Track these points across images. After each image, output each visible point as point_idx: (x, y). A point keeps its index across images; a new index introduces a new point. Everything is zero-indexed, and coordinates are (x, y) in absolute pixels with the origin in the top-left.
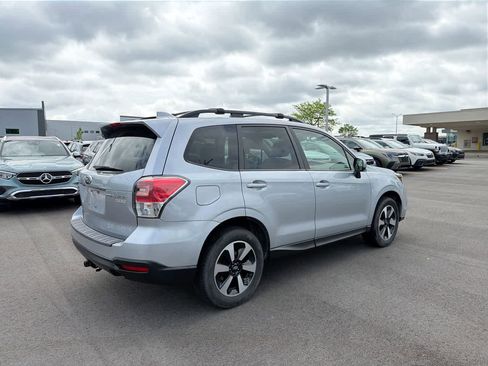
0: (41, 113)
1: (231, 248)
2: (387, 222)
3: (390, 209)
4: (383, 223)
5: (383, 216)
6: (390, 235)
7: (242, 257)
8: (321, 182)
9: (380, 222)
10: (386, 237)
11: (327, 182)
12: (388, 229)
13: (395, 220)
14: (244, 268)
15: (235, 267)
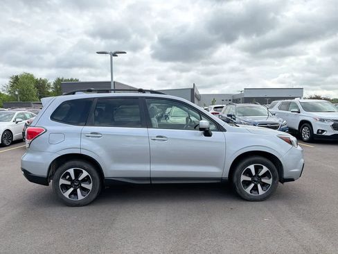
1: (71, 171)
2: (257, 179)
3: (262, 168)
4: (250, 179)
5: (248, 173)
6: (261, 192)
7: (80, 179)
8: (157, 137)
9: (244, 178)
10: (256, 192)
11: (166, 137)
12: (259, 186)
13: (271, 179)
14: (83, 185)
15: (76, 183)
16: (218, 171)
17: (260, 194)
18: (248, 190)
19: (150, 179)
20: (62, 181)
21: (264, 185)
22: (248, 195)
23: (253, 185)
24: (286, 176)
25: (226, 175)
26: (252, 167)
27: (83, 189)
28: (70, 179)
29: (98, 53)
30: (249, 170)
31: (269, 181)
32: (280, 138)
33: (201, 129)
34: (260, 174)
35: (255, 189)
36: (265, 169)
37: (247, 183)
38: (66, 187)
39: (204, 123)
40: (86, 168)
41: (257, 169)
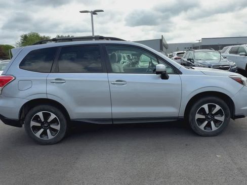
0: (161, 40)
1: (40, 114)
2: (210, 117)
3: (215, 107)
4: (203, 117)
5: (202, 111)
6: (214, 128)
7: (49, 121)
8: (117, 81)
9: (198, 116)
10: (210, 129)
11: (125, 82)
12: (212, 123)
13: (224, 116)
14: (52, 126)
15: (45, 125)
16: (174, 111)
17: (213, 130)
18: (202, 127)
19: (112, 120)
20: (33, 123)
21: (216, 122)
22: (202, 131)
23: (206, 122)
24: (237, 113)
25: (182, 114)
26: (206, 107)
27: (52, 130)
28: (40, 121)
29: (81, 12)
30: (203, 108)
31: (222, 119)
32: (232, 78)
33: (158, 73)
34: (213, 113)
35: (209, 125)
36: (218, 108)
37: (201, 121)
38: (36, 129)
39: (161, 66)
40: (54, 111)
41: (211, 108)
